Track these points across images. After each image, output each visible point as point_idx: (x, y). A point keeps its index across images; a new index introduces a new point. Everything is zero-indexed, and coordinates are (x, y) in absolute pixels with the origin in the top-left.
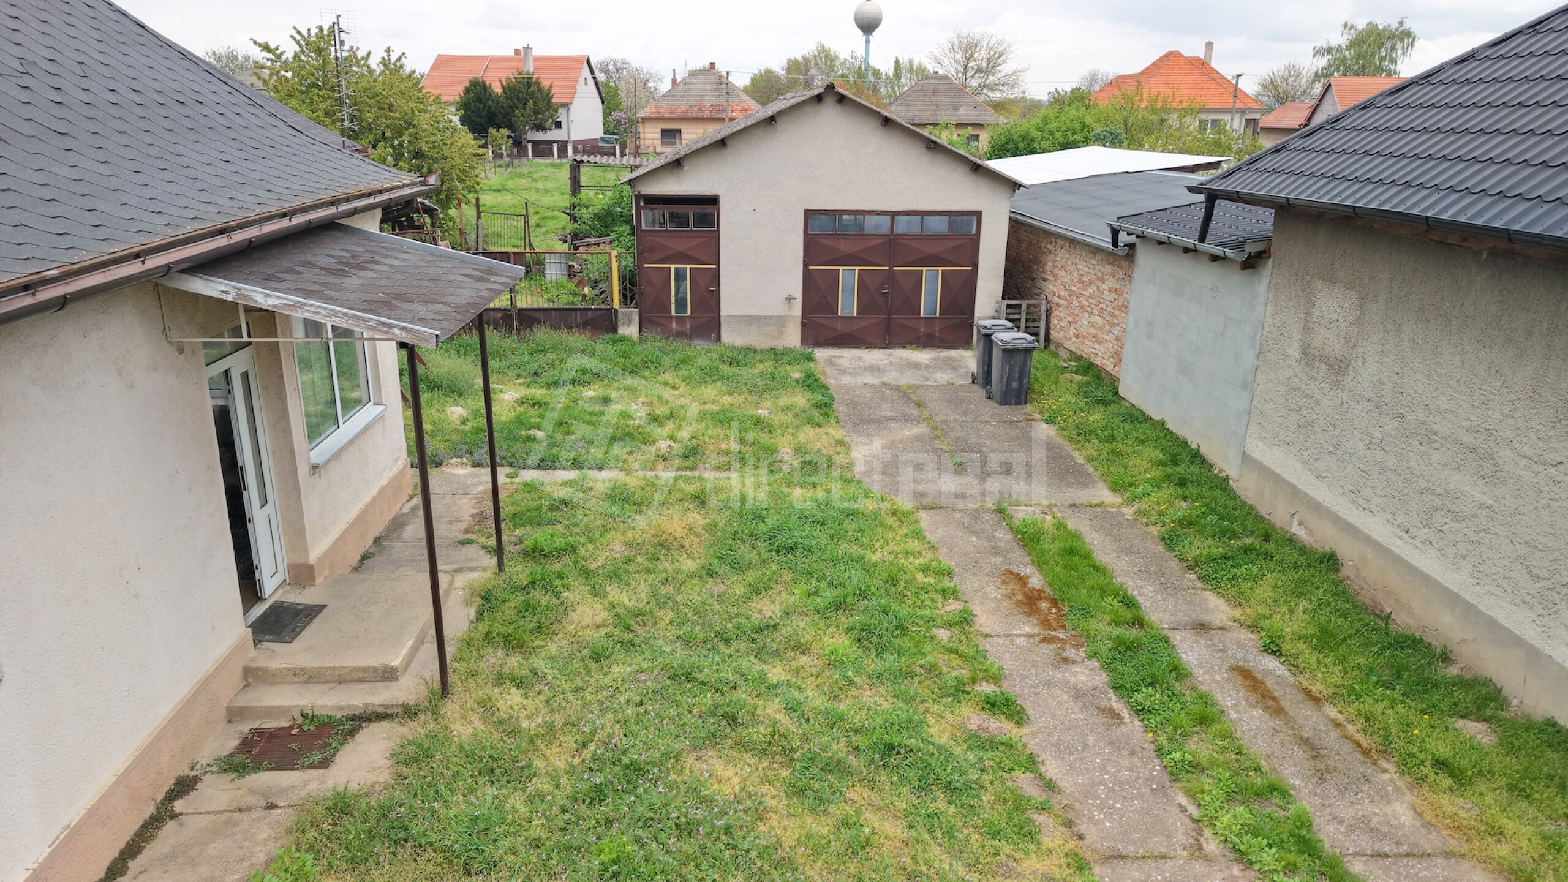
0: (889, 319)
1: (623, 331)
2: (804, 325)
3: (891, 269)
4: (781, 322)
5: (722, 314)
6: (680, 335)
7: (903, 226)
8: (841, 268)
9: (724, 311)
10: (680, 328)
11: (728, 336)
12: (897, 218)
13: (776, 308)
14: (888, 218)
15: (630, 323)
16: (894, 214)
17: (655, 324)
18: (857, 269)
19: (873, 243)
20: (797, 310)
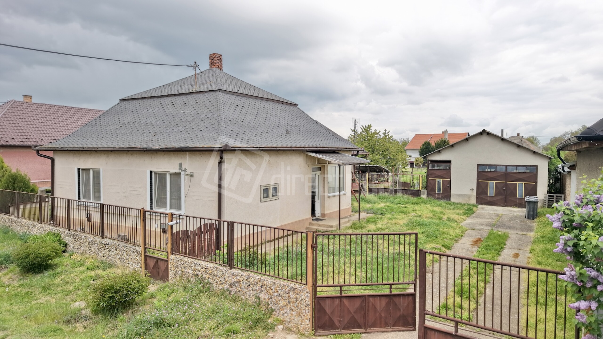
0: (506, 198)
1: (422, 196)
2: (477, 198)
3: (506, 182)
4: (470, 196)
5: (451, 193)
6: (438, 199)
7: (509, 169)
8: (489, 181)
9: (452, 192)
10: (438, 197)
11: (453, 199)
12: (508, 167)
13: (469, 193)
14: (505, 167)
15: (424, 194)
16: (506, 166)
17: (431, 195)
18: (494, 182)
19: (499, 174)
20: (475, 193)
